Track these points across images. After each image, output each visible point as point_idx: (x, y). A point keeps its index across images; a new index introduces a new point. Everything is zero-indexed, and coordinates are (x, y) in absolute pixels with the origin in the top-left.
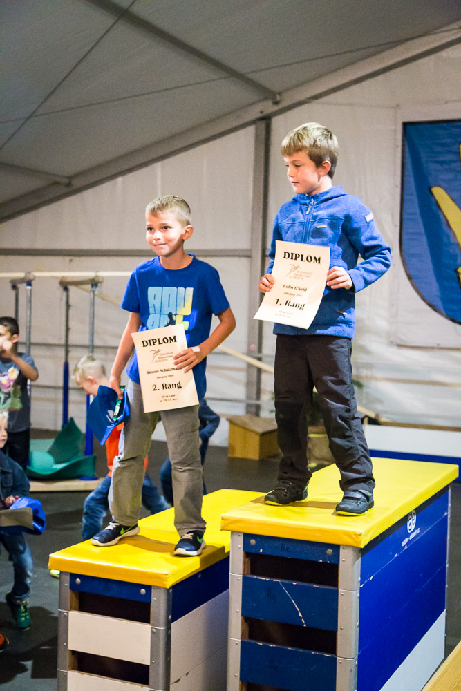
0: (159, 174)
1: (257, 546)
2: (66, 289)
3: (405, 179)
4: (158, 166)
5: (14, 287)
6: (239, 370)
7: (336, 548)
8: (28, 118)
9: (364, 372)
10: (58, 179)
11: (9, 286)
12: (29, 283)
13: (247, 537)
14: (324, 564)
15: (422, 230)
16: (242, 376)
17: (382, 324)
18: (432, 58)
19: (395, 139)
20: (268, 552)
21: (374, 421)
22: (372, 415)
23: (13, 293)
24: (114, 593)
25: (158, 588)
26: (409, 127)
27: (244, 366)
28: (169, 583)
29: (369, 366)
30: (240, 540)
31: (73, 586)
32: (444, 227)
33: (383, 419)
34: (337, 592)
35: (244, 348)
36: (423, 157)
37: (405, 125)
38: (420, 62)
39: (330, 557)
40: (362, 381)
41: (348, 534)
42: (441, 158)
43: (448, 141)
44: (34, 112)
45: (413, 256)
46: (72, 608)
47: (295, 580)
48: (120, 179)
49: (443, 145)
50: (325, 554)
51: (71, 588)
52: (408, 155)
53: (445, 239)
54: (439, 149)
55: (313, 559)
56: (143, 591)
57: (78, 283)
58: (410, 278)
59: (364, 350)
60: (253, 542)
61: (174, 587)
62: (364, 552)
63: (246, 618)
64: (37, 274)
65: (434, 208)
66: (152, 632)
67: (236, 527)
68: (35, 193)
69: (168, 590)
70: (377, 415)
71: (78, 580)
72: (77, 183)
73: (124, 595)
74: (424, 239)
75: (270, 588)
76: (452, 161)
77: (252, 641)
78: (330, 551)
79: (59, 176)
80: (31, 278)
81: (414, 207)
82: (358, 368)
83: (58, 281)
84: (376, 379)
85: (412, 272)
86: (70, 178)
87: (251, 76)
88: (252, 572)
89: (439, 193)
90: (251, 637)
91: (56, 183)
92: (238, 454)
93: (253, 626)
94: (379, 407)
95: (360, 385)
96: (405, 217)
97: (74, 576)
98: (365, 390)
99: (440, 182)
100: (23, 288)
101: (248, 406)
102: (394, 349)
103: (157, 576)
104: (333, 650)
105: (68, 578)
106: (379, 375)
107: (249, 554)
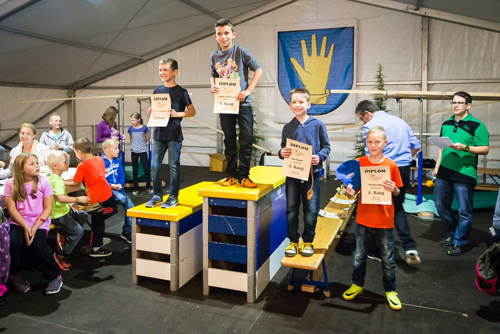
0: (178, 54)
1: (213, 202)
2: (140, 102)
3: (280, 55)
4: (178, 50)
5: (118, 102)
6: (215, 135)
7: (246, 201)
8: (123, 30)
9: (265, 134)
10: (136, 57)
11: (116, 102)
12: (123, 100)
13: (210, 198)
14: (241, 208)
15: (287, 76)
16: (215, 137)
17: (272, 114)
18: (289, 5)
19: (275, 39)
20: (219, 205)
21: (269, 154)
22: (269, 152)
23: (117, 104)
24: (154, 225)
25: (173, 221)
26: (281, 34)
27: (216, 133)
28: (177, 220)
29: (267, 132)
30: (207, 200)
31: (137, 223)
32: (296, 74)
33: (273, 153)
34: (247, 220)
35: (216, 125)
36: (286, 45)
37: (279, 33)
38: (285, 7)
39: (244, 205)
40: (264, 138)
41: (251, 195)
42: (293, 47)
43: (296, 39)
44: (125, 27)
45: (283, 86)
46: (137, 232)
47: (229, 216)
48: (162, 56)
49: (294, 41)
50: (242, 204)
51: (136, 224)
52: (280, 45)
53: (296, 79)
54: (292, 42)
55: (237, 206)
56: (167, 223)
57: (144, 100)
58: (282, 95)
59: (265, 125)
60: (212, 200)
61: (180, 221)
62: (258, 203)
63: (210, 233)
64: (126, 96)
65: (291, 66)
66: (171, 240)
67: (205, 195)
68: (126, 63)
69: (177, 222)
70: (270, 151)
71: (140, 220)
72: (144, 58)
73: (159, 225)
74: (288, 79)
75: (219, 219)
76: (298, 47)
77: (213, 242)
78: (243, 203)
79: (136, 55)
80: (123, 97)
81: (284, 66)
82: (263, 133)
83: (136, 99)
84: (270, 137)
85: (283, 93)
86: (141, 56)
87: (214, 13)
88: (212, 214)
89: (293, 60)
90: (212, 241)
91: (136, 58)
92: (214, 170)
93: (213, 236)
94: (272, 149)
95: (263, 139)
96: (280, 70)
97: (137, 218)
98: (266, 141)
99: (294, 56)
100: (121, 102)
101: (218, 149)
102: (277, 124)
103: (172, 217)
104: (246, 244)
105: (135, 219)
106: (271, 135)
107: (210, 206)
